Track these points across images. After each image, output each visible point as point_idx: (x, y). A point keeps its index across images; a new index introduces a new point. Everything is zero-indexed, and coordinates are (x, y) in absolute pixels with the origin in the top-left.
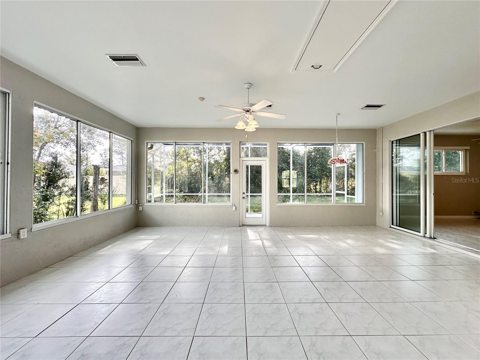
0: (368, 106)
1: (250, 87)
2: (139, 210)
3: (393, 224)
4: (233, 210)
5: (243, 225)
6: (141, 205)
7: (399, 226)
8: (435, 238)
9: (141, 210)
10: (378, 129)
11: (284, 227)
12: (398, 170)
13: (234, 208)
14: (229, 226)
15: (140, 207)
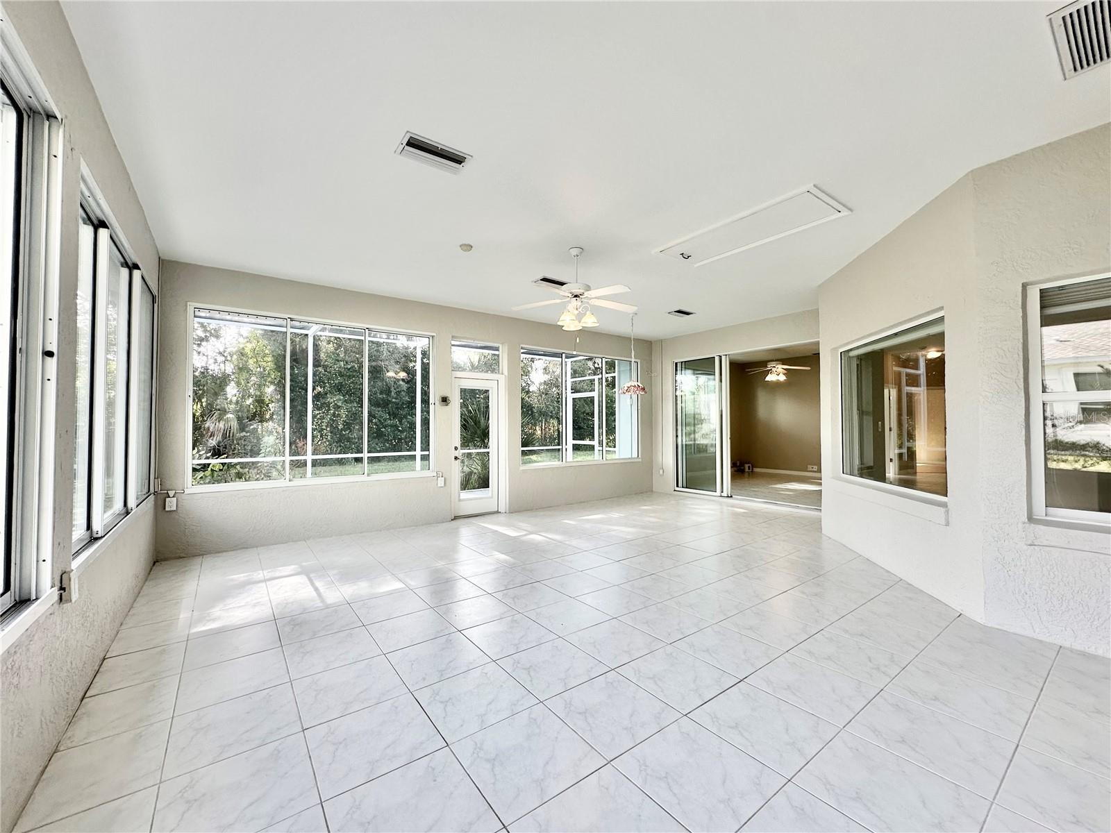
0: (679, 312)
1: (581, 252)
2: (167, 509)
3: (677, 486)
4: (439, 485)
5: (456, 518)
6: (171, 493)
7: (686, 488)
8: (731, 497)
9: (175, 509)
10: (655, 341)
11: (532, 510)
12: (684, 410)
13: (441, 482)
14: (428, 523)
15: (167, 499)
